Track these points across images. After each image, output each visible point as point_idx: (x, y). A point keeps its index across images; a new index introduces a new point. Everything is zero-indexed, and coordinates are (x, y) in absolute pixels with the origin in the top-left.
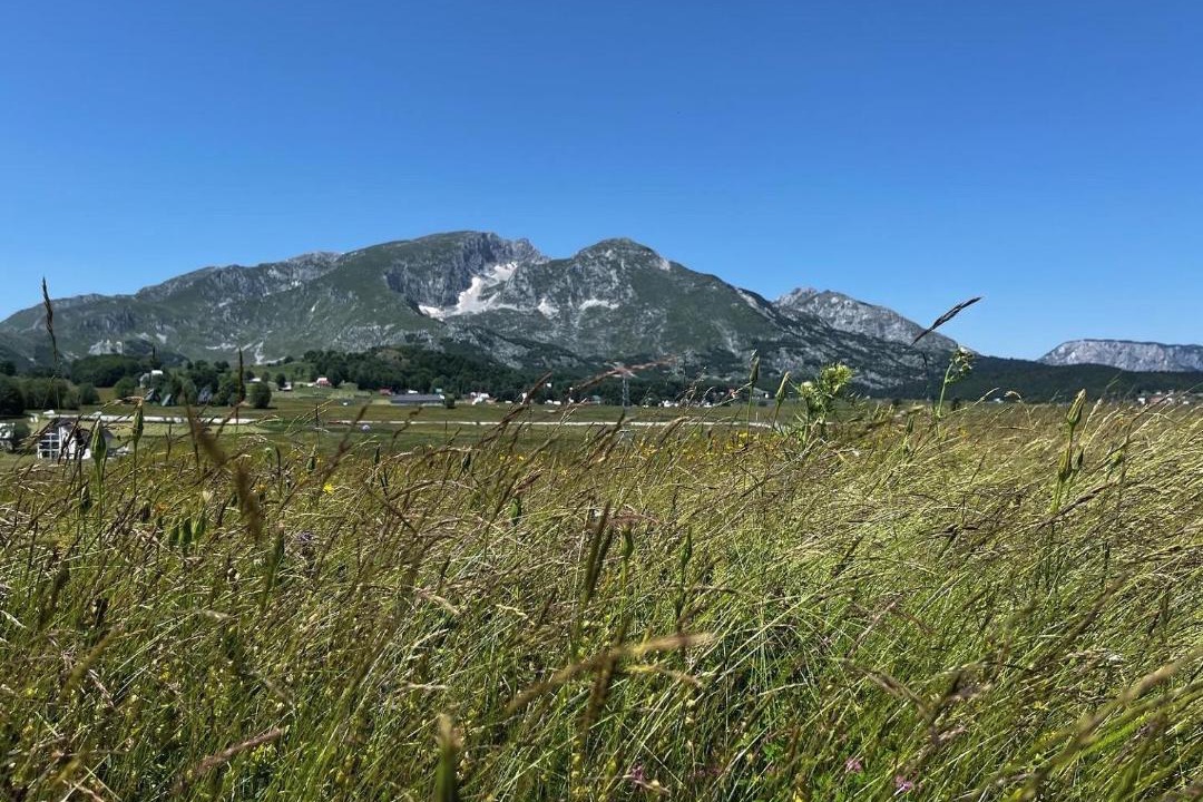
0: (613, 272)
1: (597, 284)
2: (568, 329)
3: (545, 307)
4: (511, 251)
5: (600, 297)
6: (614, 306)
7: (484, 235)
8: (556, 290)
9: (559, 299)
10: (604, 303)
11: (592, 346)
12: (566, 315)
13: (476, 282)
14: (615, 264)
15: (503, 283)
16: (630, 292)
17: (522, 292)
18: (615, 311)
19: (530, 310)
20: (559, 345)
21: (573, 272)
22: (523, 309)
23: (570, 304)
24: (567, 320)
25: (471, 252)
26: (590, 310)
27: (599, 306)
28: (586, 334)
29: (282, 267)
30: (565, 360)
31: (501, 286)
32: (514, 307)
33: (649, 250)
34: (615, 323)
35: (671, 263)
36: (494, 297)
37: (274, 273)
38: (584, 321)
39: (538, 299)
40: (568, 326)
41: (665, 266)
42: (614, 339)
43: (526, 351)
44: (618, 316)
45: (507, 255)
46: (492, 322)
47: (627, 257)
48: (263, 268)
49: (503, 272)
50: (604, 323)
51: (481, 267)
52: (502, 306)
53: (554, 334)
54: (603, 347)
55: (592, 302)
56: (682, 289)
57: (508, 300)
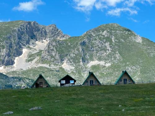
0: (107, 44)
1: (97, 51)
3: (66, 66)
4: (45, 32)
5: (100, 59)
6: (108, 65)
7: (29, 23)
8: (72, 55)
9: (75, 60)
10: (102, 63)
13: (25, 50)
14: (108, 39)
15: (41, 51)
16: (118, 56)
17: (52, 57)
18: (109, 68)
19: (57, 68)
21: (83, 44)
22: (53, 67)
23: (81, 63)
25: (22, 33)
26: (94, 67)
27: (99, 65)
31: (39, 53)
32: (47, 66)
33: (129, 30)
35: (143, 38)
39: (62, 60)
41: (139, 40)
44: (111, 71)
45: (44, 34)
49: (41, 45)
51: (28, 43)
52: (40, 65)
55: (95, 62)
56: (149, 53)
57: (43, 61)
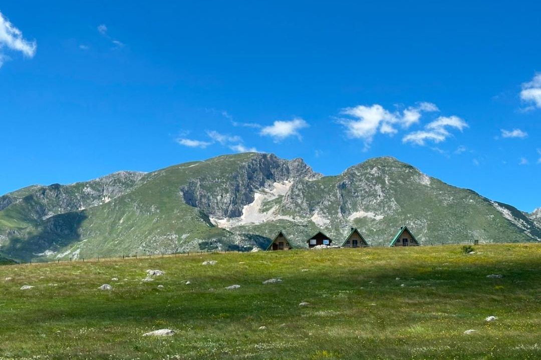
0: (378, 187)
1: (363, 197)
2: (338, 237)
3: (318, 219)
4: (288, 170)
5: (367, 209)
6: (379, 217)
7: (264, 156)
8: (327, 203)
9: (330, 210)
10: (370, 215)
12: (336, 225)
13: (257, 196)
14: (380, 180)
15: (281, 197)
16: (393, 204)
17: (297, 205)
18: (380, 222)
19: (304, 221)
21: (343, 187)
22: (298, 220)
23: (340, 215)
24: (337, 229)
25: (254, 170)
26: (358, 221)
27: (365, 217)
29: (95, 186)
31: (279, 200)
32: (290, 219)
33: (410, 167)
34: (381, 232)
35: (431, 179)
36: (273, 209)
37: (88, 190)
39: (312, 210)
41: (426, 181)
44: (383, 226)
45: (286, 173)
46: (270, 231)
47: (391, 174)
48: (79, 186)
49: (281, 188)
51: (262, 184)
52: (280, 217)
55: (360, 214)
56: (441, 201)
57: (284, 211)
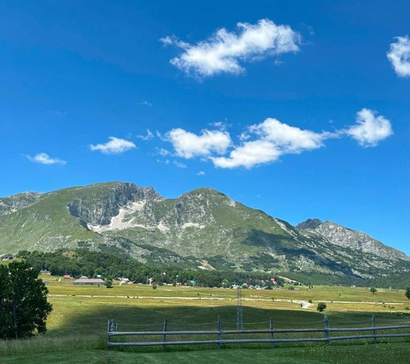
0: (202, 207)
1: (192, 213)
2: (174, 240)
3: (162, 227)
4: (143, 194)
5: (194, 221)
6: (202, 227)
7: (127, 184)
8: (168, 217)
9: (170, 222)
10: (196, 225)
11: (189, 250)
12: (174, 232)
13: (122, 211)
14: (203, 202)
15: (137, 212)
16: (212, 218)
17: (148, 217)
18: (203, 230)
19: (152, 228)
20: (169, 249)
21: (179, 206)
22: (148, 227)
23: (176, 225)
24: (174, 234)
25: (120, 194)
26: (188, 229)
27: (193, 227)
28: (185, 243)
29: (6, 201)
30: (173, 259)
31: (136, 214)
32: (143, 226)
33: (223, 195)
34: (203, 236)
35: (236, 202)
36: (132, 220)
38: (185, 235)
39: (158, 221)
40: (175, 237)
41: (233, 204)
42: (201, 247)
43: (149, 253)
44: (205, 233)
45: (141, 196)
46: (129, 235)
47: (210, 199)
49: (138, 206)
50: (197, 237)
51: (125, 203)
52: (136, 225)
53: (166, 242)
54: (195, 252)
55: (189, 224)
56: (242, 217)
57: (139, 221)
